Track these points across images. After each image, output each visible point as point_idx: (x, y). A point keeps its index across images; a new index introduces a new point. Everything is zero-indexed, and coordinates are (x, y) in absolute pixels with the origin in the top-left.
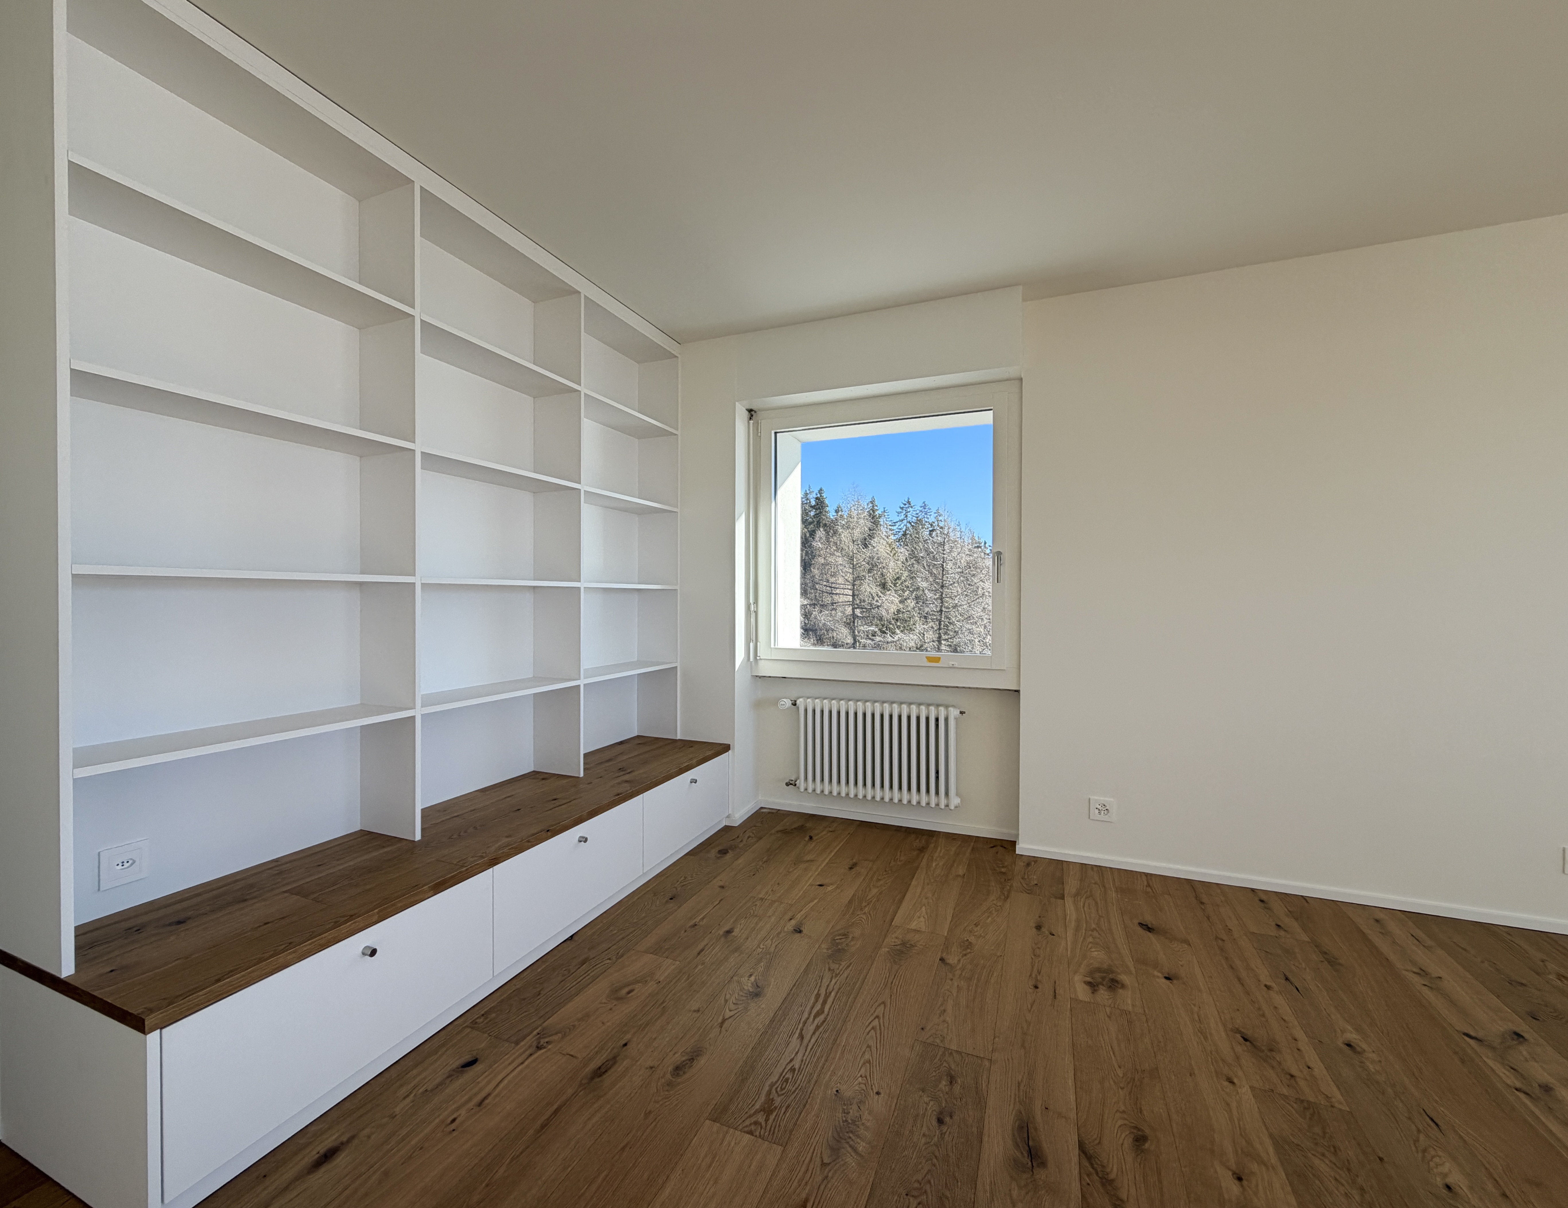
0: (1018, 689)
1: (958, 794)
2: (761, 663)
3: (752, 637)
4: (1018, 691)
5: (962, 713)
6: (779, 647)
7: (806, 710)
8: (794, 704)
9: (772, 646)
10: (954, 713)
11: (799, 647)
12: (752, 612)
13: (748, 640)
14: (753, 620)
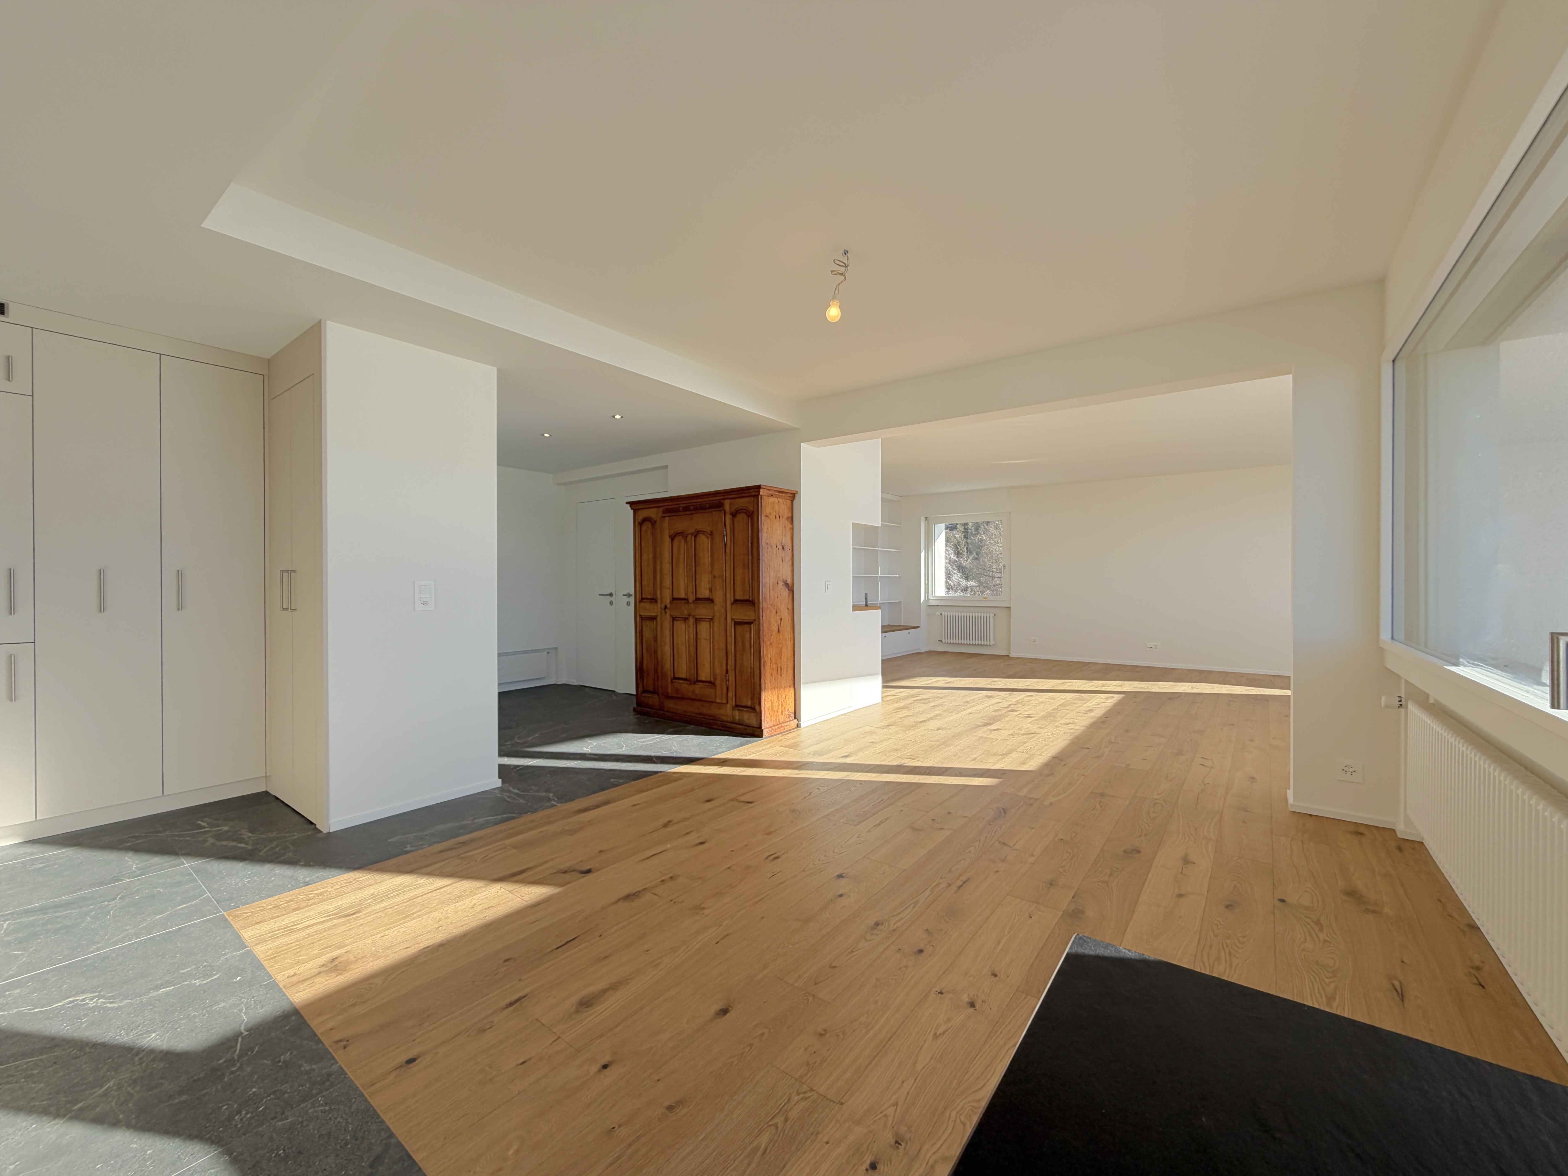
0: (1009, 606)
1: (994, 641)
2: (930, 601)
3: (927, 592)
4: (1009, 608)
5: (995, 615)
6: (936, 595)
7: (945, 616)
8: (941, 614)
9: (934, 595)
10: (992, 615)
11: (944, 595)
12: (927, 584)
13: (925, 593)
14: (927, 586)
